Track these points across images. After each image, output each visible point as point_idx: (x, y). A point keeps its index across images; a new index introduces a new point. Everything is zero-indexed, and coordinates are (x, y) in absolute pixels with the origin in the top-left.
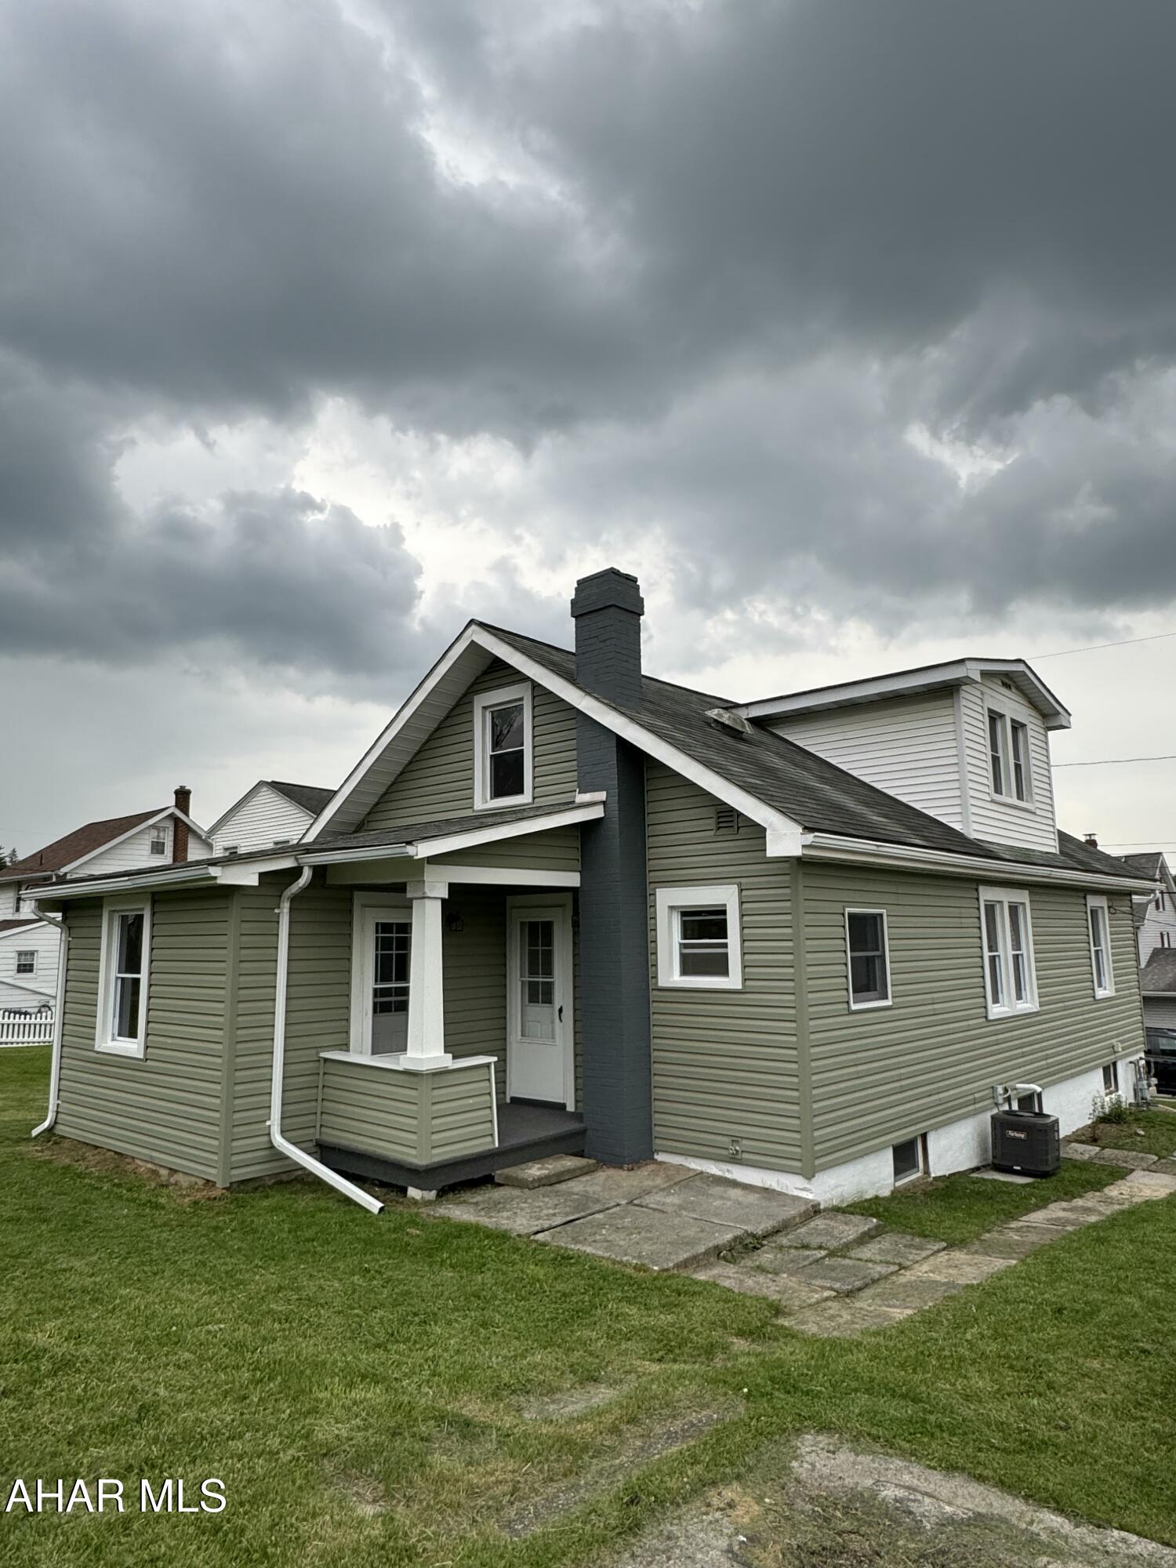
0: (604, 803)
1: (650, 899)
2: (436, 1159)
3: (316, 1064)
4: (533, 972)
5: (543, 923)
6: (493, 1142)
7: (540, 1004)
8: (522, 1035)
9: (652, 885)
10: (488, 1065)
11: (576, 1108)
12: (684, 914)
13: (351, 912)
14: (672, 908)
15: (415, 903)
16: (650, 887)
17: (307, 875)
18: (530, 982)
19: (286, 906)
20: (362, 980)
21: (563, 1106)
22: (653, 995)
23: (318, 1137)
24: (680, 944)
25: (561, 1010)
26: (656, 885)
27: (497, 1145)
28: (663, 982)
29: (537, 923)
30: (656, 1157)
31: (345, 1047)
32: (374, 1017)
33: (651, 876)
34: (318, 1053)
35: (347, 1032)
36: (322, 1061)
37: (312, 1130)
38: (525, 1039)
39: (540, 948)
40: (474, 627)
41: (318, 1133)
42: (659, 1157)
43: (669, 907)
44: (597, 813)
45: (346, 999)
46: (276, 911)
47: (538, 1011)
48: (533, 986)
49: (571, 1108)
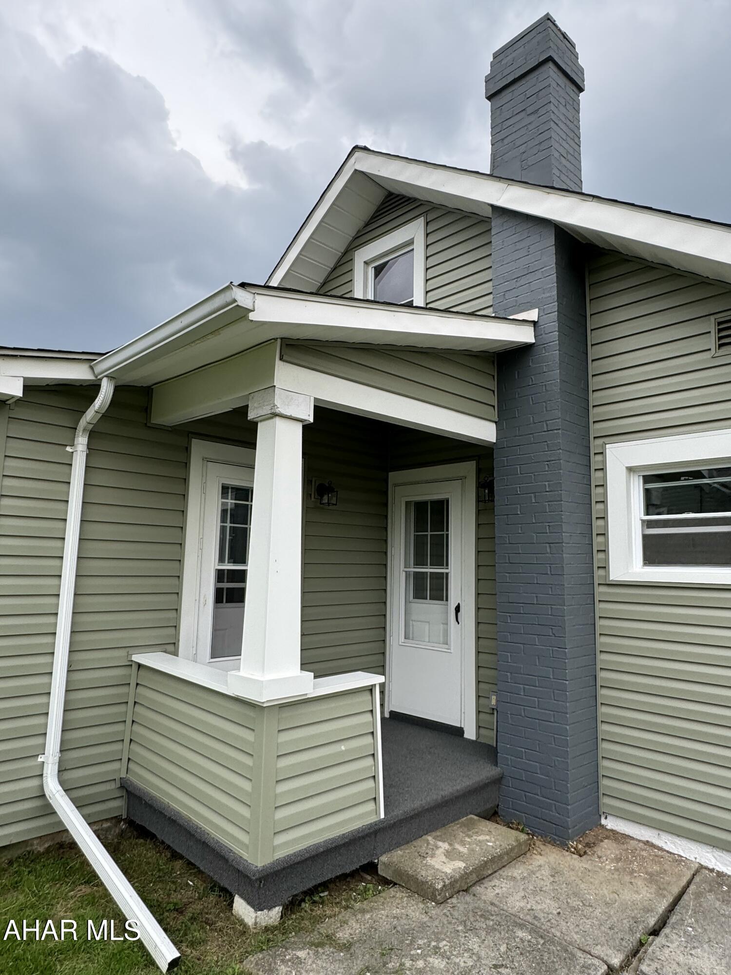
0: (535, 323)
1: (595, 460)
2: (280, 854)
3: (128, 669)
4: (420, 560)
5: (434, 503)
6: (377, 812)
7: (428, 601)
8: (406, 637)
9: (599, 442)
10: (370, 689)
11: (478, 734)
12: (647, 479)
13: (186, 465)
14: (630, 469)
15: (261, 427)
16: (595, 445)
17: (106, 391)
18: (416, 573)
19: (82, 441)
20: (201, 557)
21: (459, 732)
22: (601, 591)
23: (123, 775)
24: (643, 521)
25: (458, 609)
26: (606, 440)
27: (382, 816)
28: (615, 575)
29: (425, 503)
30: (603, 821)
31: (171, 647)
32: (215, 608)
33: (595, 429)
34: (129, 655)
35: (176, 627)
36: (135, 667)
37: (116, 766)
38: (409, 643)
39: (429, 533)
40: (357, 154)
41: (124, 770)
42: (610, 823)
43: (627, 468)
44: (526, 336)
45: (175, 581)
46: (69, 449)
47: (429, 608)
48: (419, 578)
49: (470, 733)
